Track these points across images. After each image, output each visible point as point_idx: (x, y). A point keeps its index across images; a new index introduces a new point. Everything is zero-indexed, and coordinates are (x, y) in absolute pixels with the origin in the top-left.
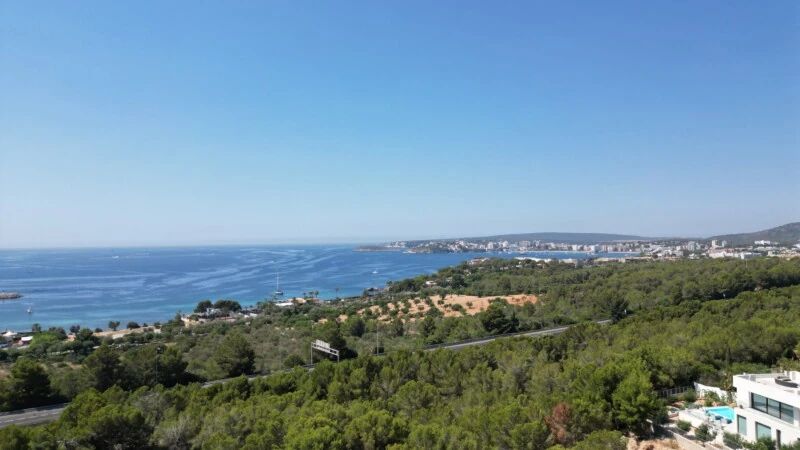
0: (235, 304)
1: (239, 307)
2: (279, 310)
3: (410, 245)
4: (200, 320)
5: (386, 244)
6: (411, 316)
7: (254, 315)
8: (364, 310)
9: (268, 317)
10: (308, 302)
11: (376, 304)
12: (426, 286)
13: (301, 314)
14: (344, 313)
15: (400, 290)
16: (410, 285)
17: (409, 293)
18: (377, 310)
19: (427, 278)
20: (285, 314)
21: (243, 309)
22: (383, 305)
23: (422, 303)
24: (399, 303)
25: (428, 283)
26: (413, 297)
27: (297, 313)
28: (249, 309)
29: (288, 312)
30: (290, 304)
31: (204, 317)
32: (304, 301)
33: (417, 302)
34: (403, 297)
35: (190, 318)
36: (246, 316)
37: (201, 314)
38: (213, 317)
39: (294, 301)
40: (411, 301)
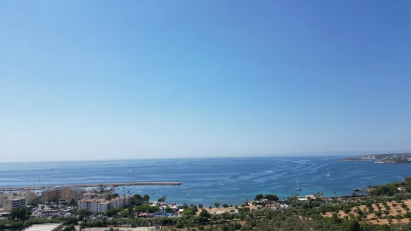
0: (275, 197)
1: (278, 199)
2: (300, 204)
3: (379, 157)
4: (258, 206)
5: (362, 156)
6: (393, 217)
7: (287, 206)
8: (355, 208)
9: (294, 209)
10: (317, 199)
11: (364, 204)
12: (398, 191)
13: (313, 208)
14: (342, 210)
15: (379, 194)
16: (387, 191)
17: (386, 197)
18: (365, 210)
19: (398, 186)
20: (304, 208)
21: (280, 200)
22: (369, 206)
23: (399, 206)
24: (381, 205)
25: (399, 189)
26: (390, 201)
27: (311, 207)
28: (283, 200)
29: (306, 207)
30: (306, 199)
31: (259, 204)
32: (315, 198)
33: (394, 205)
34: (383, 200)
35: (253, 204)
36: (282, 206)
37: (258, 202)
38: (264, 205)
39: (309, 198)
40: (389, 204)
